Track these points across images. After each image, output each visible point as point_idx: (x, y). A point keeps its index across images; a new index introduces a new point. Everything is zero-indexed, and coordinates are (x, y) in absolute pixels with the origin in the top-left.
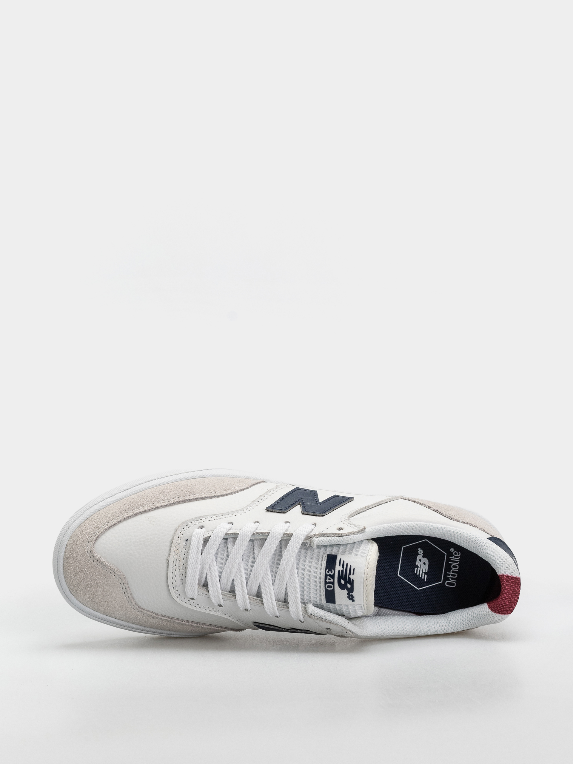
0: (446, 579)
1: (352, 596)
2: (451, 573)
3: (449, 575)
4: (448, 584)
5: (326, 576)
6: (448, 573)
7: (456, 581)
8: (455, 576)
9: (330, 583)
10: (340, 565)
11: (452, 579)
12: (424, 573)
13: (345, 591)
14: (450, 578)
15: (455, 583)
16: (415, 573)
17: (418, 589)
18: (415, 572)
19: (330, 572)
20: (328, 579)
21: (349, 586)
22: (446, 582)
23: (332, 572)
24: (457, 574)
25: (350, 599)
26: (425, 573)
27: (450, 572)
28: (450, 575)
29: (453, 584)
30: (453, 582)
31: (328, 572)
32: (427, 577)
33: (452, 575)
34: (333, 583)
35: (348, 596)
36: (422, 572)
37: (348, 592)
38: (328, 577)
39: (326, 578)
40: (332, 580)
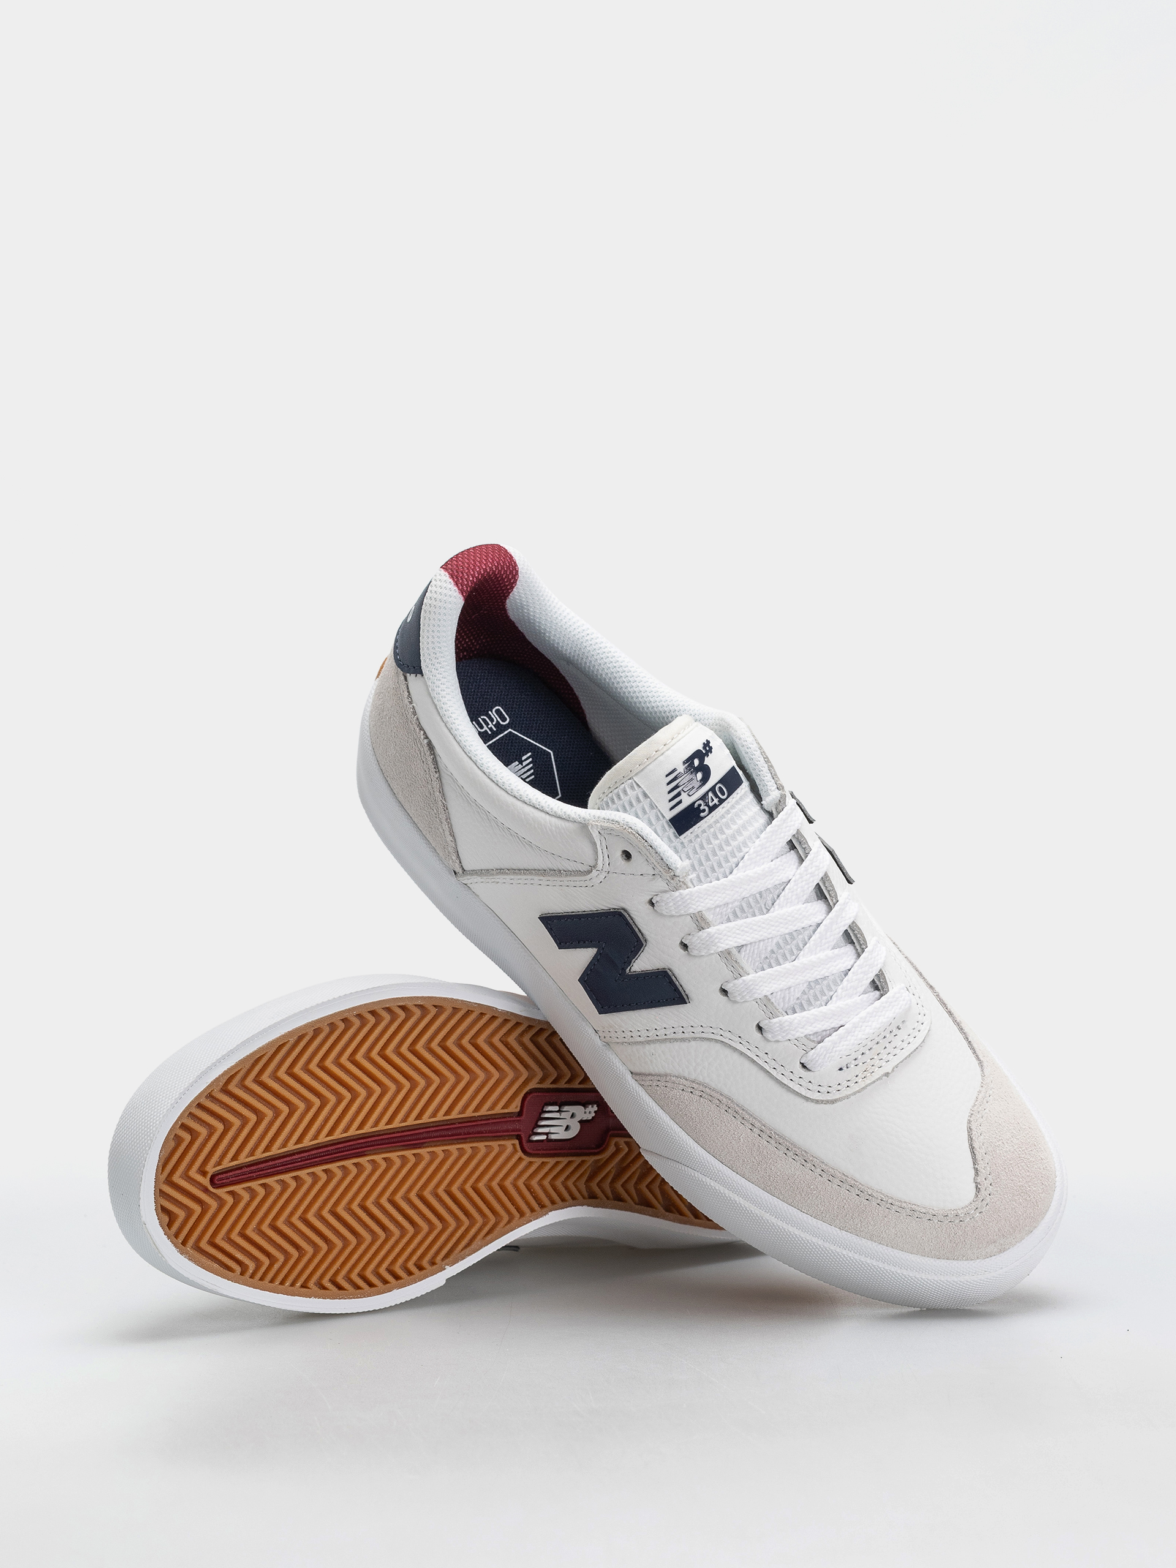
0: (500, 728)
1: (704, 748)
2: (485, 728)
3: (491, 729)
4: (504, 720)
5: (712, 809)
6: (490, 733)
7: (490, 712)
8: (484, 720)
9: (717, 796)
10: (680, 802)
11: (492, 721)
12: (522, 765)
13: (707, 761)
14: (494, 723)
15: (494, 710)
16: (535, 777)
17: (552, 753)
18: (533, 777)
19: (702, 808)
20: (714, 803)
21: (696, 762)
22: (504, 723)
23: (700, 805)
24: (479, 719)
25: (711, 748)
26: (521, 762)
27: (486, 730)
28: (489, 726)
29: (498, 711)
30: (495, 714)
31: (704, 811)
32: (524, 755)
33: (487, 724)
34: (713, 789)
35: (709, 754)
36: (524, 767)
37: (706, 757)
38: (711, 804)
39: (715, 807)
40: (710, 794)
